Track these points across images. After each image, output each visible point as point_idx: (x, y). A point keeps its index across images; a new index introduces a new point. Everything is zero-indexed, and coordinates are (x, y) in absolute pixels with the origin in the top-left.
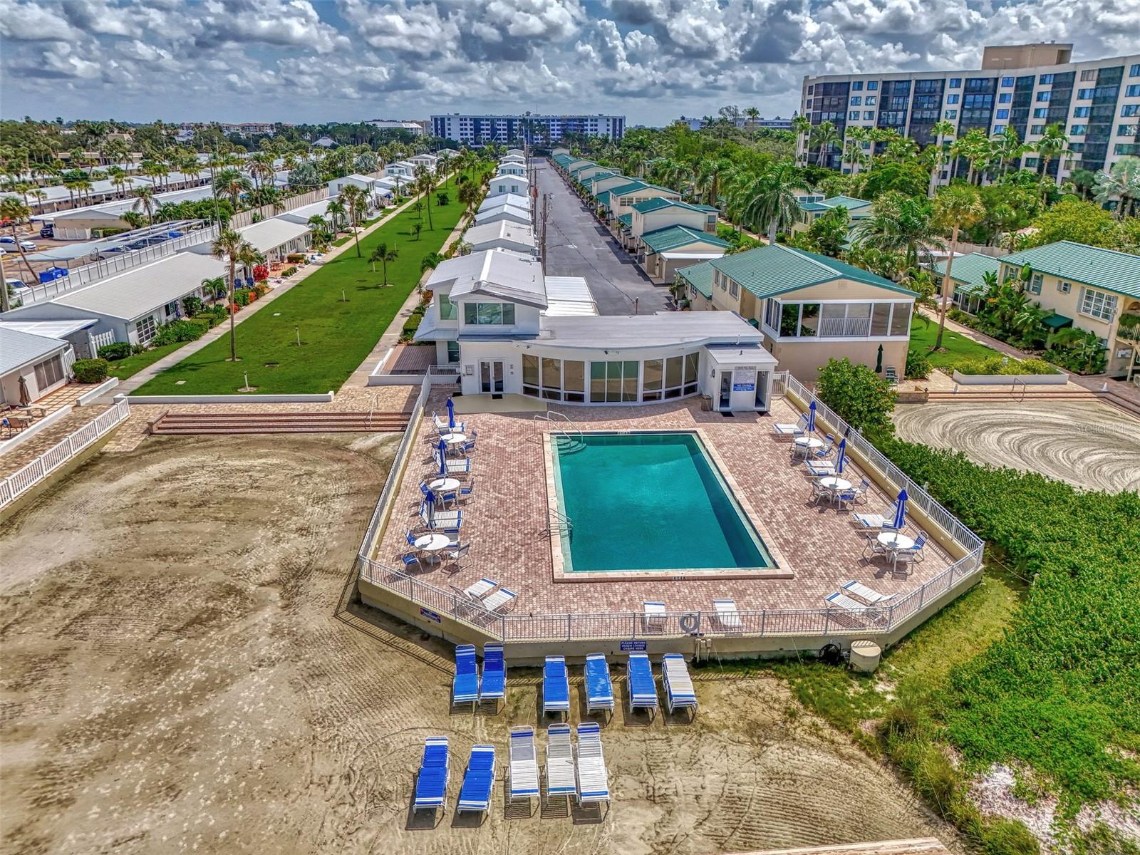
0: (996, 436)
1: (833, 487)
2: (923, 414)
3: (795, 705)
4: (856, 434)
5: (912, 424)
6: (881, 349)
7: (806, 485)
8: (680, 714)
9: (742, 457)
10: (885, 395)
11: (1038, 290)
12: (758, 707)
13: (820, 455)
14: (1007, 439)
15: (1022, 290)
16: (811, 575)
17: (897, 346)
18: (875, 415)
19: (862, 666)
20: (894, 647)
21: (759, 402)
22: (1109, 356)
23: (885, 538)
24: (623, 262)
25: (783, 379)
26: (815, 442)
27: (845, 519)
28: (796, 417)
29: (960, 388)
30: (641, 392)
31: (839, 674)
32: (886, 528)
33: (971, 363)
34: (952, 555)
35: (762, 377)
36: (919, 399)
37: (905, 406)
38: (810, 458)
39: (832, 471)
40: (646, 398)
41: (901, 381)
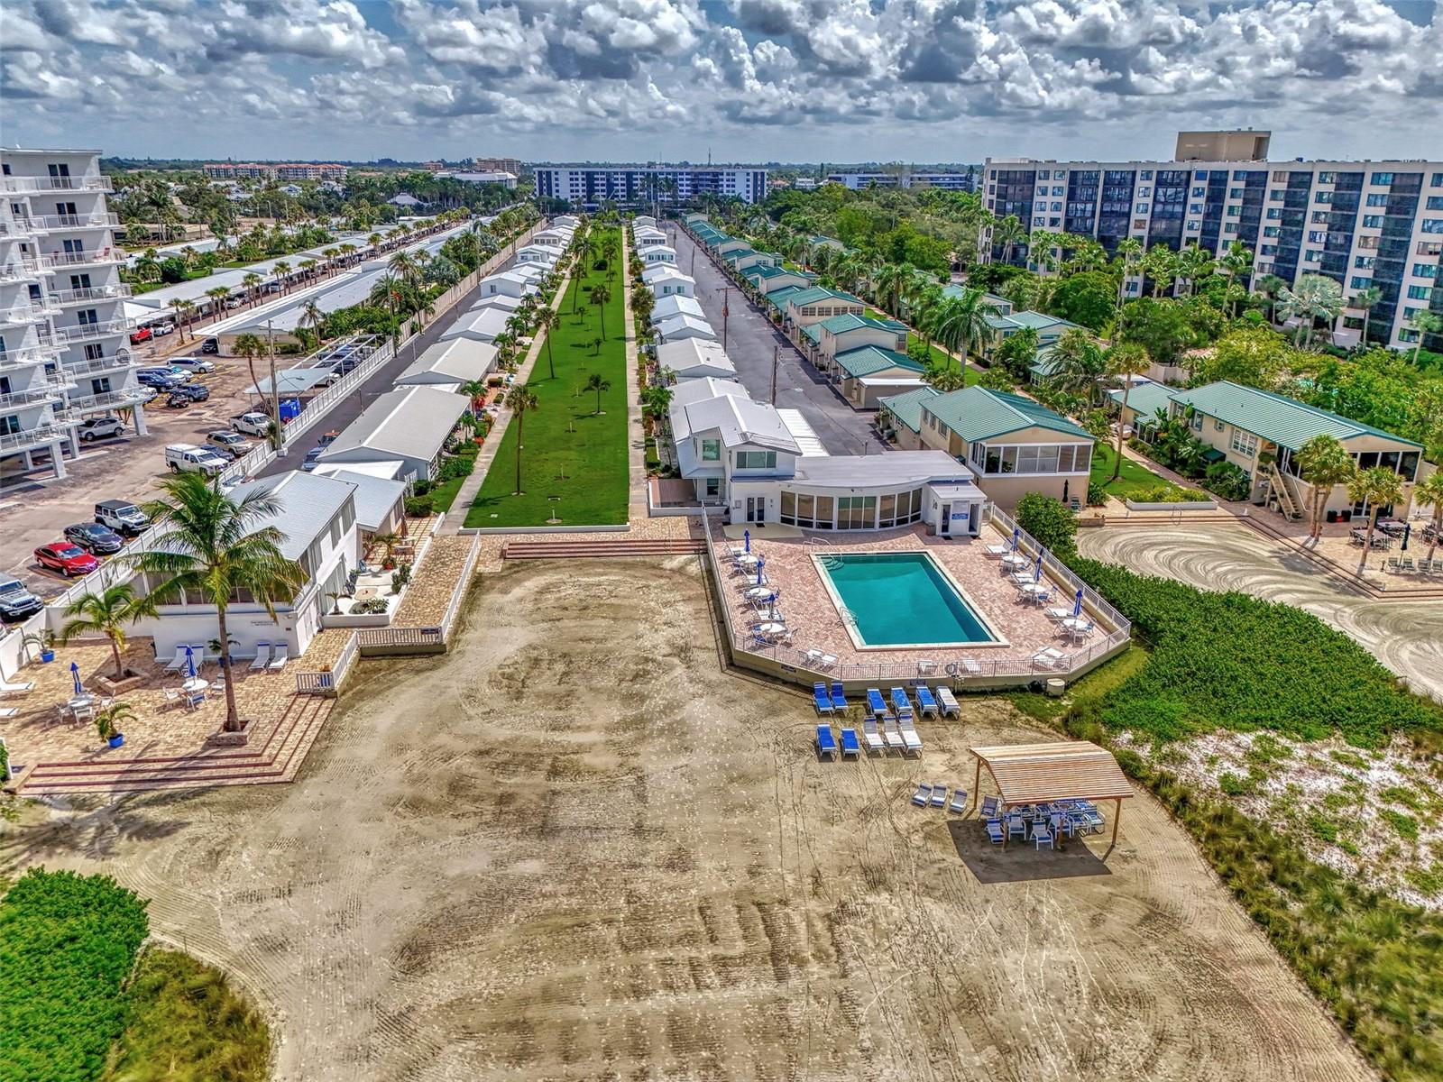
0: (1155, 553)
1: (1033, 592)
2: (1101, 536)
3: (1016, 711)
4: (1048, 553)
5: (1091, 545)
6: (1066, 483)
7: (1013, 590)
8: (950, 716)
9: (964, 571)
10: (1069, 522)
11: (1199, 426)
12: (995, 713)
13: (1022, 569)
14: (1162, 555)
15: (1187, 426)
16: (1021, 645)
17: (1080, 480)
18: (1062, 538)
19: (1054, 692)
20: (1073, 683)
21: (972, 528)
22: (1252, 486)
23: (1068, 622)
24: (818, 382)
25: (989, 508)
26: (1018, 559)
27: (1041, 613)
28: (1001, 540)
29: (1132, 514)
30: (878, 520)
31: (1041, 697)
32: (1069, 616)
33: (1141, 492)
34: (1109, 630)
35: (974, 508)
36: (1098, 523)
37: (1086, 530)
38: (1014, 571)
39: (1032, 580)
40: (883, 525)
41: (1084, 509)
